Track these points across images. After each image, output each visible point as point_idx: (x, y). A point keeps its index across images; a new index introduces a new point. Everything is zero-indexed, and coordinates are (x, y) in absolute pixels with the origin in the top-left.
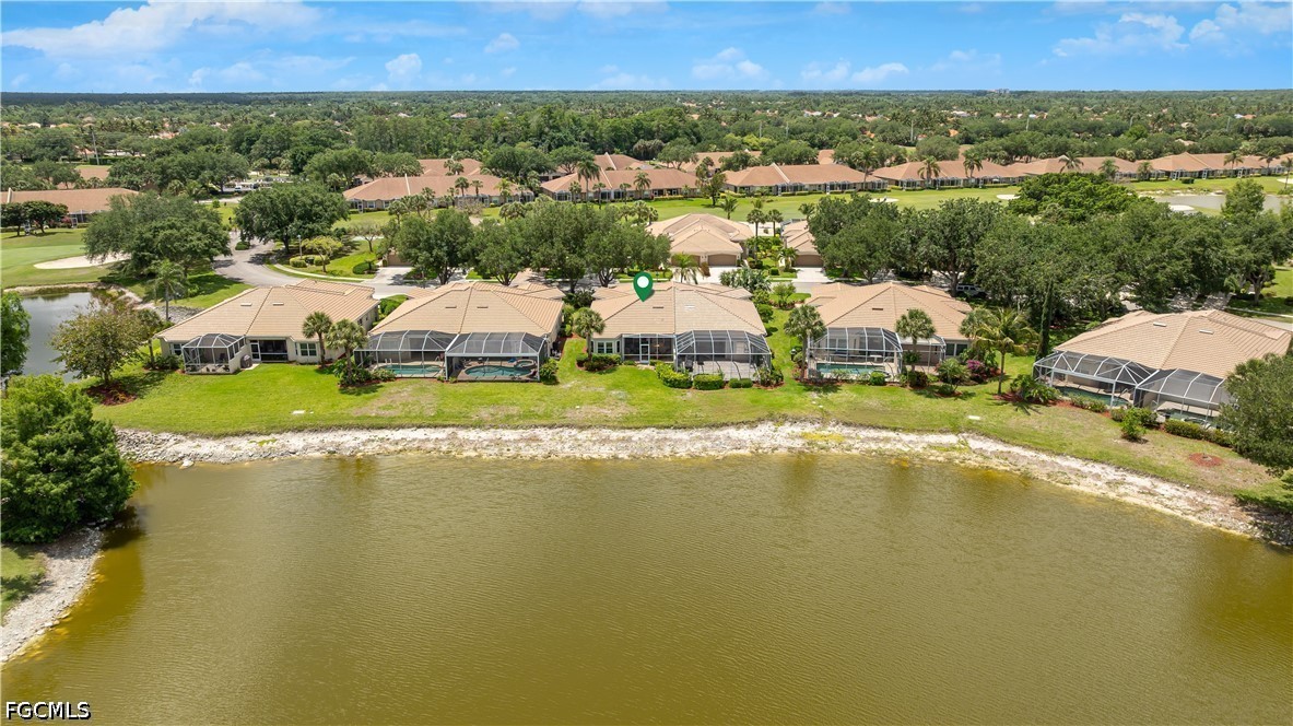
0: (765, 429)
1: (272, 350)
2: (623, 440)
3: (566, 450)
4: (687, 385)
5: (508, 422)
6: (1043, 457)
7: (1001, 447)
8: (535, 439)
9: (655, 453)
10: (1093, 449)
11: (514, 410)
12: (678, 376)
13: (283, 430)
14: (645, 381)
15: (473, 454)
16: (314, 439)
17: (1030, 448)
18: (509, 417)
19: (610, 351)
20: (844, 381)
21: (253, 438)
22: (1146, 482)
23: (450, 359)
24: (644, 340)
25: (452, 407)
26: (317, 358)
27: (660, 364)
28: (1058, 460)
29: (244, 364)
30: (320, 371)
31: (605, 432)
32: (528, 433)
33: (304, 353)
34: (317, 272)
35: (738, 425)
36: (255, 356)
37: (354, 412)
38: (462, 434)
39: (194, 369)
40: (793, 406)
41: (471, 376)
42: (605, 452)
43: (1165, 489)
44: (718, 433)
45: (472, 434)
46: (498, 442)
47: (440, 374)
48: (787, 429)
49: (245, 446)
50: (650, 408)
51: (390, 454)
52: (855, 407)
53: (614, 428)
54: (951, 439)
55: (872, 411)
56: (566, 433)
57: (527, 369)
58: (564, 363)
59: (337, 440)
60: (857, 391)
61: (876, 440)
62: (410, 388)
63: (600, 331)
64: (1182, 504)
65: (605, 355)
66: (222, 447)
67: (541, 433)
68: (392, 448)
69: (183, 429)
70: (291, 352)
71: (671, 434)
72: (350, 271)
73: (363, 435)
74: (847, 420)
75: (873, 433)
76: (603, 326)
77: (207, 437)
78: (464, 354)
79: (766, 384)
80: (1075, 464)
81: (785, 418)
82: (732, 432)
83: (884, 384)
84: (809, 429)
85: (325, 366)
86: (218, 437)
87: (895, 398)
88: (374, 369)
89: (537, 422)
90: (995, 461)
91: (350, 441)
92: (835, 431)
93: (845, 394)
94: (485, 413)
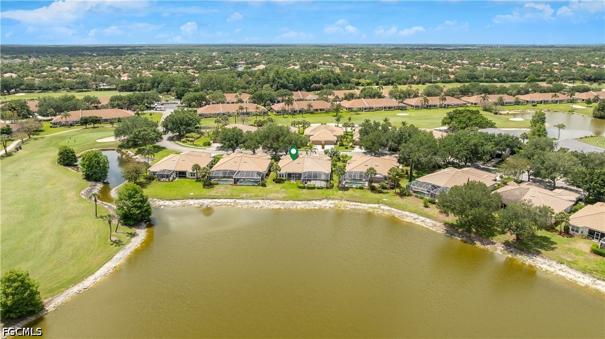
0: (324, 201)
1: (182, 174)
2: (283, 203)
3: (266, 206)
4: (304, 188)
5: (251, 198)
6: (400, 211)
7: (389, 208)
8: (258, 203)
9: (291, 208)
10: (414, 209)
11: (253, 194)
12: (302, 185)
13: (188, 198)
14: (292, 186)
15: (240, 206)
16: (197, 201)
17: (397, 209)
18: (251, 196)
19: (283, 177)
20: (352, 188)
21: (180, 201)
22: (423, 219)
23: (235, 179)
24: (293, 174)
25: (235, 193)
26: (195, 177)
27: (298, 181)
28: (403, 212)
29: (174, 179)
30: (196, 181)
31: (278, 201)
32: (256, 201)
33: (191, 176)
34: (191, 145)
35: (316, 200)
36: (177, 176)
37: (207, 194)
38: (237, 201)
39: (159, 180)
40: (333, 195)
41: (241, 184)
42: (277, 207)
43: (428, 220)
44: (310, 202)
45: (240, 201)
46: (247, 203)
47: (232, 183)
48: (330, 201)
49: (178, 203)
50: (291, 194)
51: (217, 206)
52: (352, 196)
53: (281, 200)
54: (377, 205)
55: (356, 197)
56: (267, 201)
57: (258, 182)
58: (269, 180)
59: (203, 202)
60: (354, 191)
61: (355, 205)
62: (223, 187)
63: (280, 171)
64: (430, 225)
65: (281, 178)
66: (171, 203)
67: (260, 201)
68: (218, 204)
69: (160, 198)
70: (187, 175)
71: (297, 202)
72: (202, 145)
73: (210, 201)
74: (348, 199)
75: (354, 203)
76: (280, 169)
77: (167, 200)
78: (239, 177)
79: (327, 188)
80: (407, 213)
81: (330, 198)
82: (314, 202)
83: (363, 189)
84: (337, 201)
85: (198, 180)
86: (170, 200)
87: (364, 193)
88: (212, 181)
89: (259, 198)
90: (386, 212)
91: (206, 202)
92: (344, 202)
93: (350, 192)
94: (244, 195)
